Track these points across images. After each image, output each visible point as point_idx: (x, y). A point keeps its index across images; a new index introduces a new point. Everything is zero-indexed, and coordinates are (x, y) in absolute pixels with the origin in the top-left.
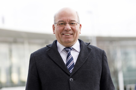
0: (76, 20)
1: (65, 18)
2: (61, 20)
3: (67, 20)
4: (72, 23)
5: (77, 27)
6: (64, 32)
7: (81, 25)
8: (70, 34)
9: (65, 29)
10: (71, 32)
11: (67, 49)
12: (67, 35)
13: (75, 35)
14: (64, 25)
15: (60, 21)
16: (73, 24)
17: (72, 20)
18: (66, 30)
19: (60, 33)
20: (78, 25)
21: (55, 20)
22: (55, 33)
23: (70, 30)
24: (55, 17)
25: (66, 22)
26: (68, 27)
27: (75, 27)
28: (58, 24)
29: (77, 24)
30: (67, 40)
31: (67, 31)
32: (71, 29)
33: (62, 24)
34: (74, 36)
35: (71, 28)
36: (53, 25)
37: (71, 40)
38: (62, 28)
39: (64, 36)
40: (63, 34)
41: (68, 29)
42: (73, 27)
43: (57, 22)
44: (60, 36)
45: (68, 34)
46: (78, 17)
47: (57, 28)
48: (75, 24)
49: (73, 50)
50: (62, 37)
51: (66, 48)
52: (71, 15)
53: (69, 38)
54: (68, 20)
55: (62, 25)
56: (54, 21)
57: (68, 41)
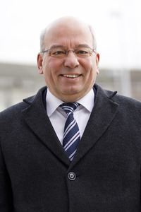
0: (90, 45)
1: (65, 41)
2: (57, 44)
3: (71, 44)
4: (80, 51)
5: (91, 60)
6: (63, 71)
7: (98, 56)
8: (76, 74)
9: (66, 64)
10: (79, 71)
11: (66, 108)
12: (70, 76)
13: (88, 77)
14: (63, 55)
15: (54, 47)
16: (82, 52)
17: (82, 43)
18: (67, 66)
19: (56, 73)
20: (94, 55)
21: (43, 44)
22: (42, 73)
23: (77, 66)
24: (43, 38)
25: (68, 48)
26: (74, 59)
27: (88, 60)
28: (50, 54)
29: (91, 54)
30: (70, 88)
31: (70, 68)
32: (78, 63)
33: (59, 52)
34: (84, 80)
35: (79, 61)
36: (39, 56)
37: (79, 87)
38: (58, 62)
39: (63, 79)
40: (62, 75)
41: (72, 64)
42: (84, 60)
43: (48, 48)
44: (55, 78)
45: (72, 75)
46: (93, 37)
47: (49, 61)
48: (86, 53)
49: (80, 109)
50: (58, 80)
51: (63, 105)
52: (79, 33)
53: (74, 83)
54: (73, 45)
55: (59, 55)
56: (42, 46)
57: (72, 90)
